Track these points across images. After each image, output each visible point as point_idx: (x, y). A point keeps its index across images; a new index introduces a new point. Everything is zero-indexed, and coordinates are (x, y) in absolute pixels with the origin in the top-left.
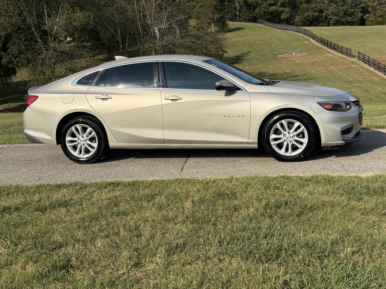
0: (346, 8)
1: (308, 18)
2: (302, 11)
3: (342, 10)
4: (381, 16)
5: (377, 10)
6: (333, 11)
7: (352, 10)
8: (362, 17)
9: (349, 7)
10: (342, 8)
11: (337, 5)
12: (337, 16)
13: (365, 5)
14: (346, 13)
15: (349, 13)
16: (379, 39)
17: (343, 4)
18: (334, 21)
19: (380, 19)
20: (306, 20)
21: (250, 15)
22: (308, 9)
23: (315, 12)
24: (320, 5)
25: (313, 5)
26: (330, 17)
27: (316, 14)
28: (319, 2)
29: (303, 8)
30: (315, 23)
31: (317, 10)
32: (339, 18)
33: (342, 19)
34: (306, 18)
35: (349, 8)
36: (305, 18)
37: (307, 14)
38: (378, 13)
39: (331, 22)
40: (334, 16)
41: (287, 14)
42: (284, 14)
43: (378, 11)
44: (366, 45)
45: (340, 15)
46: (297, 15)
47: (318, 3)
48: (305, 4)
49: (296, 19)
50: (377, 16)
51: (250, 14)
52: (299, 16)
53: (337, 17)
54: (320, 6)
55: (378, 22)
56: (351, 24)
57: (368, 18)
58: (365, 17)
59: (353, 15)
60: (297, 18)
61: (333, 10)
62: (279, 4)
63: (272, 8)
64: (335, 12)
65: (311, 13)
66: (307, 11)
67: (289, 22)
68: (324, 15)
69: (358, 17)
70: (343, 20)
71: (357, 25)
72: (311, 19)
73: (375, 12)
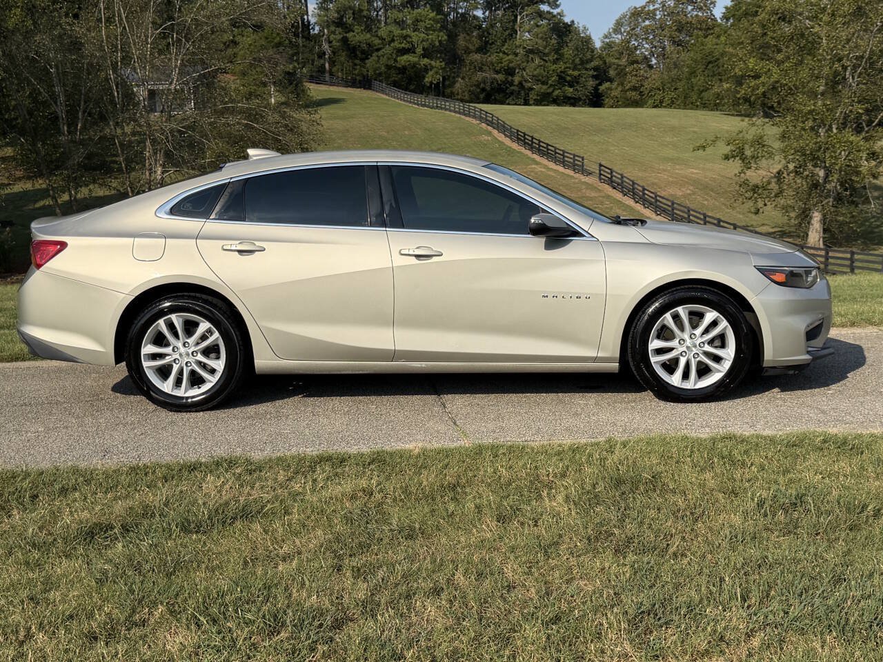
0: (563, 68)
1: (482, 85)
2: (470, 69)
3: (554, 70)
4: (634, 89)
5: (626, 74)
6: (535, 73)
7: (576, 73)
8: (596, 89)
9: (568, 65)
10: (553, 67)
11: (544, 60)
12: (543, 83)
13: (601, 62)
14: (562, 79)
15: (568, 78)
16: (638, 137)
17: (557, 59)
18: (538, 95)
19: (634, 93)
20: (478, 90)
21: (356, 72)
22: (483, 65)
23: (497, 72)
25: (493, 58)
26: (529, 85)
28: (506, 51)
29: (471, 63)
30: (498, 98)
31: (502, 68)
32: (549, 88)
33: (553, 92)
34: (478, 86)
35: (570, 68)
36: (475, 85)
37: (480, 76)
38: (629, 82)
39: (531, 96)
40: (538, 84)
41: (437, 73)
42: (430, 73)
43: (629, 76)
44: (612, 148)
45: (550, 82)
46: (458, 76)
47: (504, 53)
48: (476, 53)
49: (457, 85)
50: (627, 88)
51: (355, 69)
52: (463, 79)
53: (545, 87)
54: (509, 60)
55: (628, 100)
56: (573, 102)
57: (609, 92)
58: (602, 88)
59: (577, 83)
60: (460, 85)
61: (535, 70)
62: (419, 50)
63: (404, 59)
64: (540, 74)
65: (488, 75)
66: (481, 69)
67: (441, 91)
68: (517, 79)
69: (586, 89)
70: (556, 93)
71: (585, 105)
72: (488, 88)
73: (622, 78)
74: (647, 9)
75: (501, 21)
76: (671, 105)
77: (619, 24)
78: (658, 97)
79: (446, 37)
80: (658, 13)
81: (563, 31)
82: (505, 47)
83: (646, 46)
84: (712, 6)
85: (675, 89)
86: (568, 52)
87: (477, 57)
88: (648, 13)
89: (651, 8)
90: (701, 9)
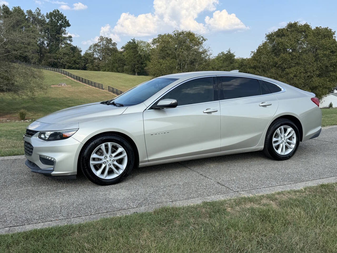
0: (75, 59)
1: (51, 63)
2: (46, 58)
3: (72, 60)
4: (96, 66)
6: (67, 60)
7: (79, 61)
8: (85, 65)
9: (77, 58)
11: (69, 57)
12: (70, 63)
13: (84, 58)
15: (77, 62)
17: (73, 56)
19: (96, 68)
20: (49, 64)
22: (51, 57)
23: (55, 59)
24: (58, 55)
25: (54, 55)
26: (65, 63)
27: (56, 61)
29: (47, 56)
30: (55, 67)
32: (71, 65)
33: (73, 66)
34: (49, 63)
37: (50, 60)
38: (95, 64)
39: (66, 67)
45: (72, 63)
47: (57, 54)
50: (94, 66)
52: (44, 60)
53: (70, 64)
56: (78, 69)
58: (87, 65)
59: (79, 63)
60: (43, 62)
64: (69, 61)
65: (53, 60)
66: (50, 58)
69: (82, 65)
70: (74, 66)
71: (82, 70)
72: (52, 64)
73: (92, 63)
74: (98, 44)
75: (55, 45)
76: (108, 71)
77: (90, 48)
78: (104, 69)
79: (39, 48)
80: (101, 45)
81: (74, 49)
82: (57, 52)
83: (99, 54)
84: (116, 45)
85: (109, 67)
86: (76, 54)
87: (49, 54)
88: (99, 45)
89: (100, 44)
90: (113, 45)
